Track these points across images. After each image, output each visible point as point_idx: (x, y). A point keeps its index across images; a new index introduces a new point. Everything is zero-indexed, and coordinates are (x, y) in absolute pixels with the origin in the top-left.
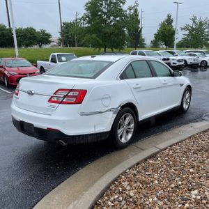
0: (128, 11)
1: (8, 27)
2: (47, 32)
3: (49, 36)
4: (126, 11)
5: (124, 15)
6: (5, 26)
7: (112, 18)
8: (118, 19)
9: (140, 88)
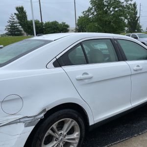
0: (125, 2)
1: (40, 22)
2: (66, 24)
3: (68, 26)
4: (123, 3)
5: (121, 6)
6: (39, 21)
7: (111, 9)
8: (116, 9)
9: (91, 78)
